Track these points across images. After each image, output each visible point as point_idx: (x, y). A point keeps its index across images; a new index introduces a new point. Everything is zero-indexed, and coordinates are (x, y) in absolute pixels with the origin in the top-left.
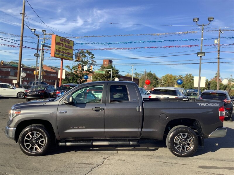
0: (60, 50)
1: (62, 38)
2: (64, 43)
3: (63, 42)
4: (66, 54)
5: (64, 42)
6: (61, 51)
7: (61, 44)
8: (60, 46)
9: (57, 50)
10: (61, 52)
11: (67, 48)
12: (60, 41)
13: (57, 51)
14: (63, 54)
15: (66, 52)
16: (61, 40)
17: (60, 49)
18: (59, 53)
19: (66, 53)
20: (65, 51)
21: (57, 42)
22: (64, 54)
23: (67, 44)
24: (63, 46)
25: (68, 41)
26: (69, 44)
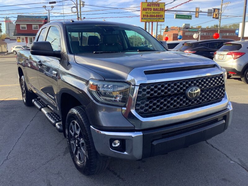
0: (148, 15)
1: (149, 4)
2: (152, 8)
3: (151, 6)
4: (155, 17)
5: (153, 6)
6: (149, 15)
7: (148, 8)
8: (147, 11)
9: (144, 15)
10: (149, 16)
11: (156, 12)
12: (147, 6)
13: (144, 17)
14: (151, 17)
15: (155, 15)
16: (148, 5)
17: (148, 14)
18: (146, 17)
19: (155, 16)
20: (153, 14)
21: (144, 8)
22: (153, 17)
23: (155, 7)
25: (158, 4)
26: (158, 7)
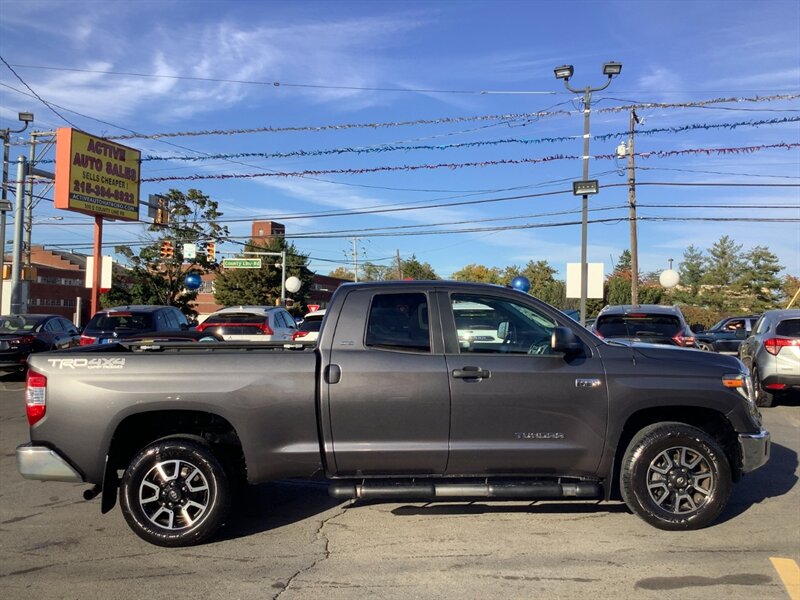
0: (89, 185)
1: (95, 141)
2: (105, 159)
3: (99, 152)
4: (112, 199)
5: (105, 154)
6: (93, 187)
7: (93, 160)
8: (88, 169)
9: (77, 182)
10: (93, 191)
11: (115, 177)
12: (89, 150)
13: (76, 189)
14: (100, 197)
15: (112, 192)
16: (91, 147)
17: (89, 181)
18: (85, 194)
19: (112, 195)
20: (106, 186)
21: (77, 154)
22: (106, 198)
23: (114, 162)
24: (99, 169)
25: (121, 153)
26: (121, 163)
